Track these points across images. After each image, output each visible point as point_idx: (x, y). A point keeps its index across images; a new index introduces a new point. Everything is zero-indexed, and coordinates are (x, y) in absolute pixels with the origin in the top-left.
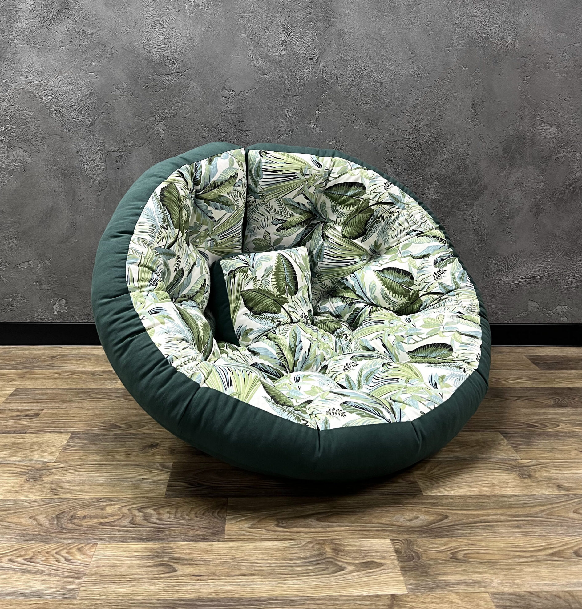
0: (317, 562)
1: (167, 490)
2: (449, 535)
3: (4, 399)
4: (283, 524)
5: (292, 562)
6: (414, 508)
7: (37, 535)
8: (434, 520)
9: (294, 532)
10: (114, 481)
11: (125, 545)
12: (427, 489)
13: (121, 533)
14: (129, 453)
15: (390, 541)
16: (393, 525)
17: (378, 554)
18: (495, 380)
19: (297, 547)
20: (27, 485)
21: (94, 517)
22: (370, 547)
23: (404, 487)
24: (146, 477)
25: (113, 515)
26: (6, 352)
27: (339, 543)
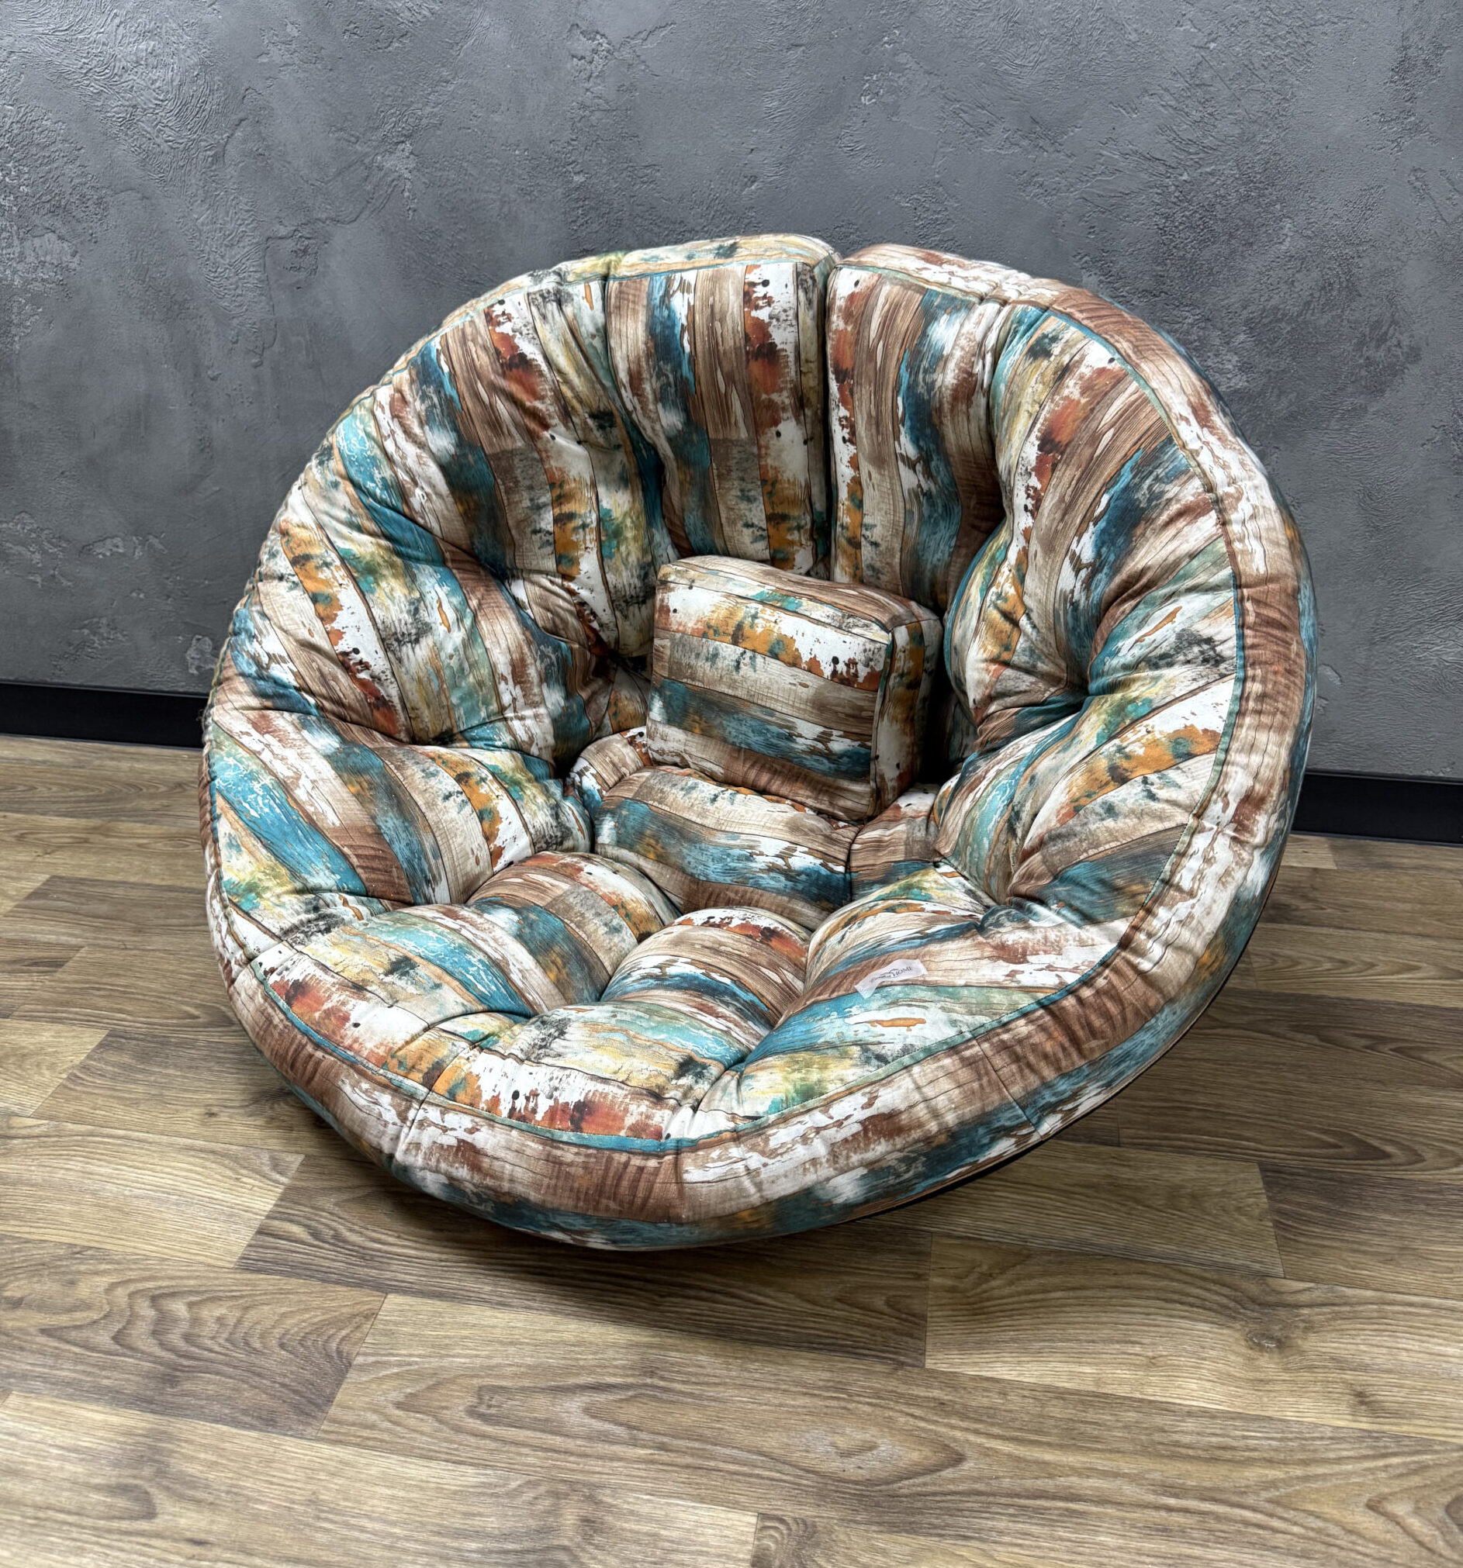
1: (250, 1246)
2: (935, 1527)
3: (9, 905)
4: (490, 1406)
5: (455, 1544)
6: (878, 1411)
8: (917, 1463)
9: (505, 1442)
10: (136, 1197)
11: (70, 1409)
12: (946, 1346)
13: (80, 1367)
14: (215, 1110)
15: (754, 1520)
16: (790, 1464)
18: (1328, 965)
19: (492, 1495)
21: (42, 1306)
22: (688, 1531)
23: (879, 1328)
24: (219, 1196)
25: (87, 1306)
26: (80, 761)
27: (609, 1500)
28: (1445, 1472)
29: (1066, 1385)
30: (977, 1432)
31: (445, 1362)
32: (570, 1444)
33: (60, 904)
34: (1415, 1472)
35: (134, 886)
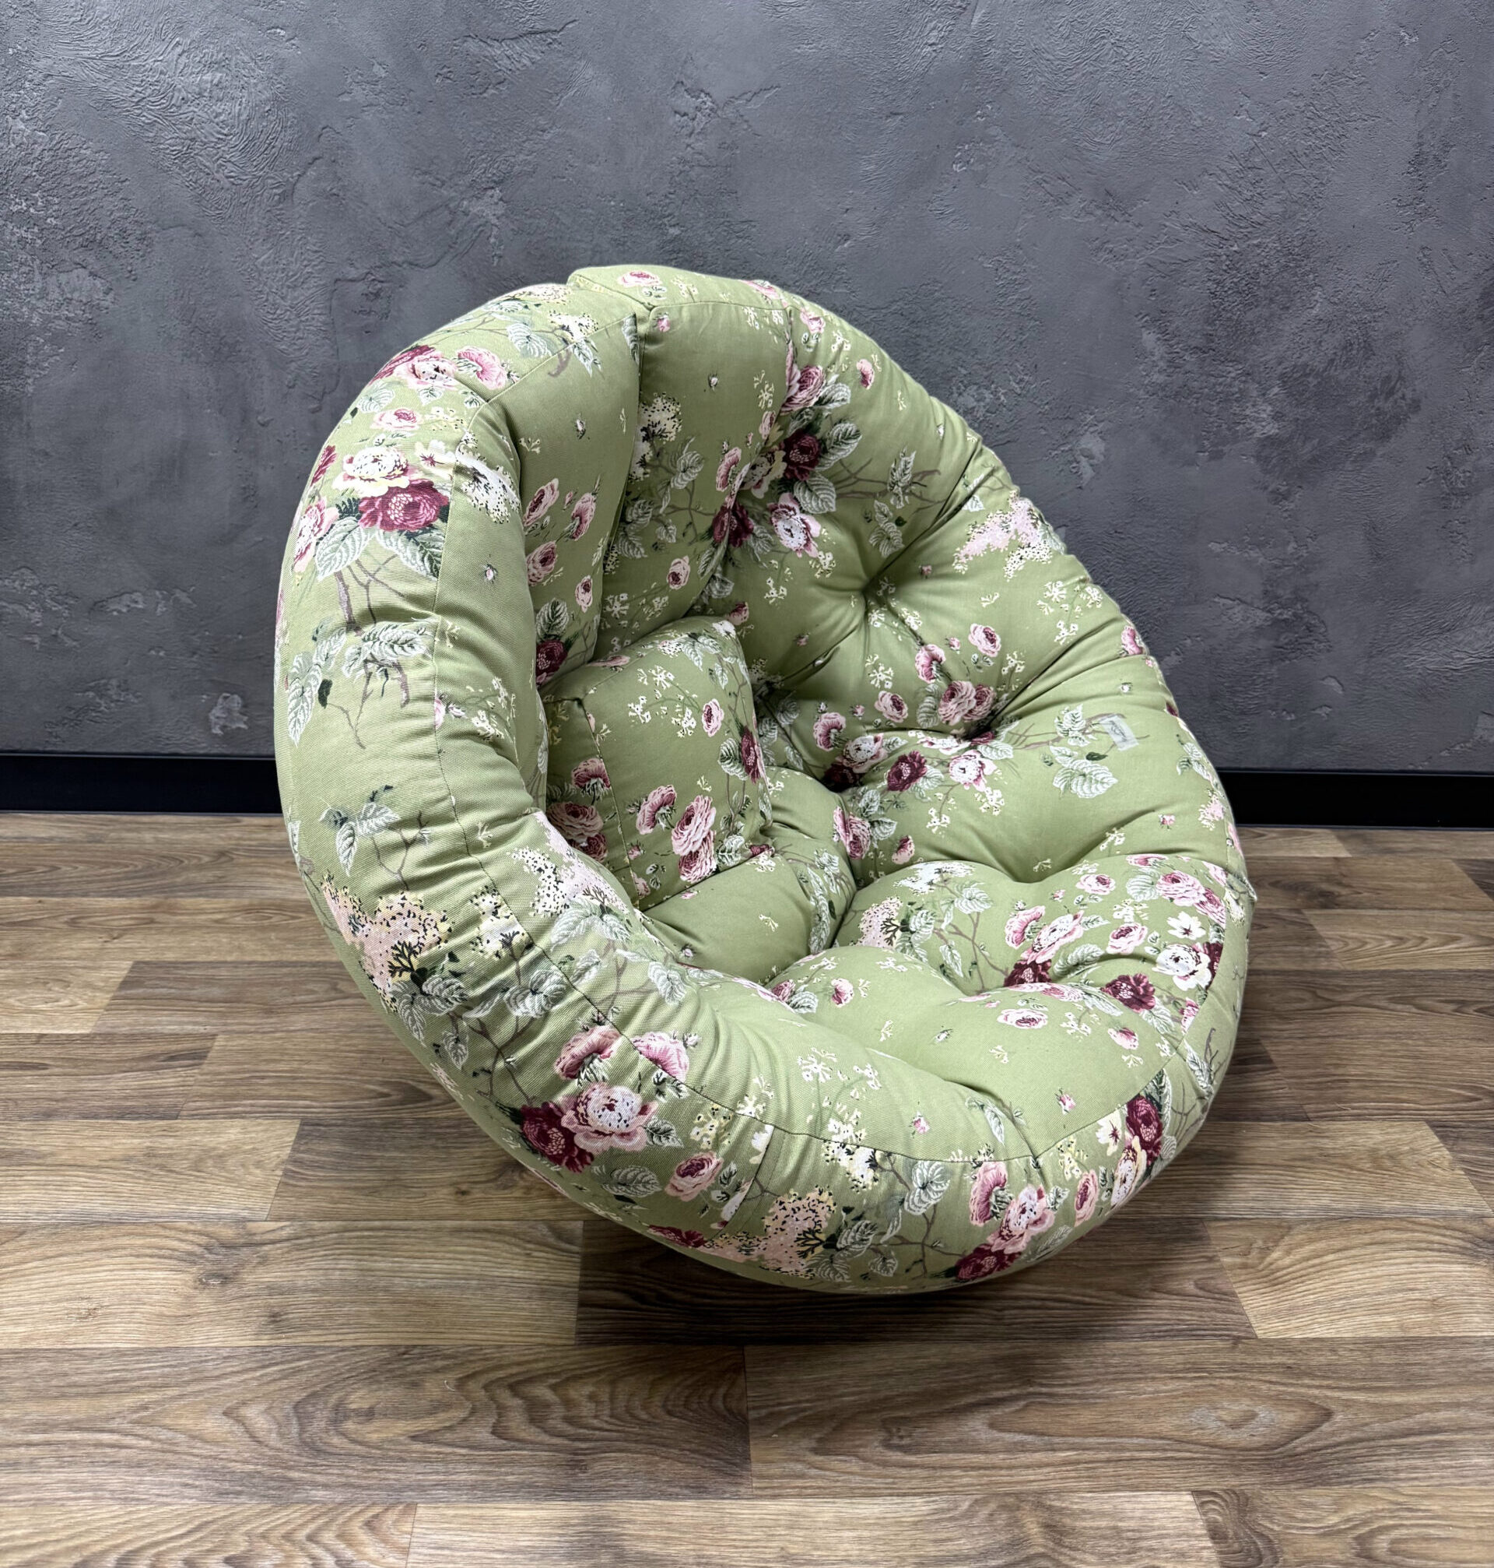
1: (579, 1319)
2: (1343, 1476)
3: (104, 998)
4: (901, 1437)
6: (1240, 1383)
7: (251, 1475)
8: (1296, 1424)
9: (934, 1468)
10: (432, 1287)
11: (490, 1510)
12: (1264, 1316)
13: (475, 1468)
14: (464, 1187)
15: (1190, 1498)
16: (1194, 1443)
17: (1166, 1542)
18: (1389, 943)
19: (952, 1519)
20: (204, 1301)
21: (397, 1413)
22: (1141, 1518)
23: (1202, 1310)
24: (517, 1274)
26: (92, 835)
27: (1057, 1504)
31: (836, 1402)
32: (993, 1459)
33: (164, 991)
35: (235, 964)
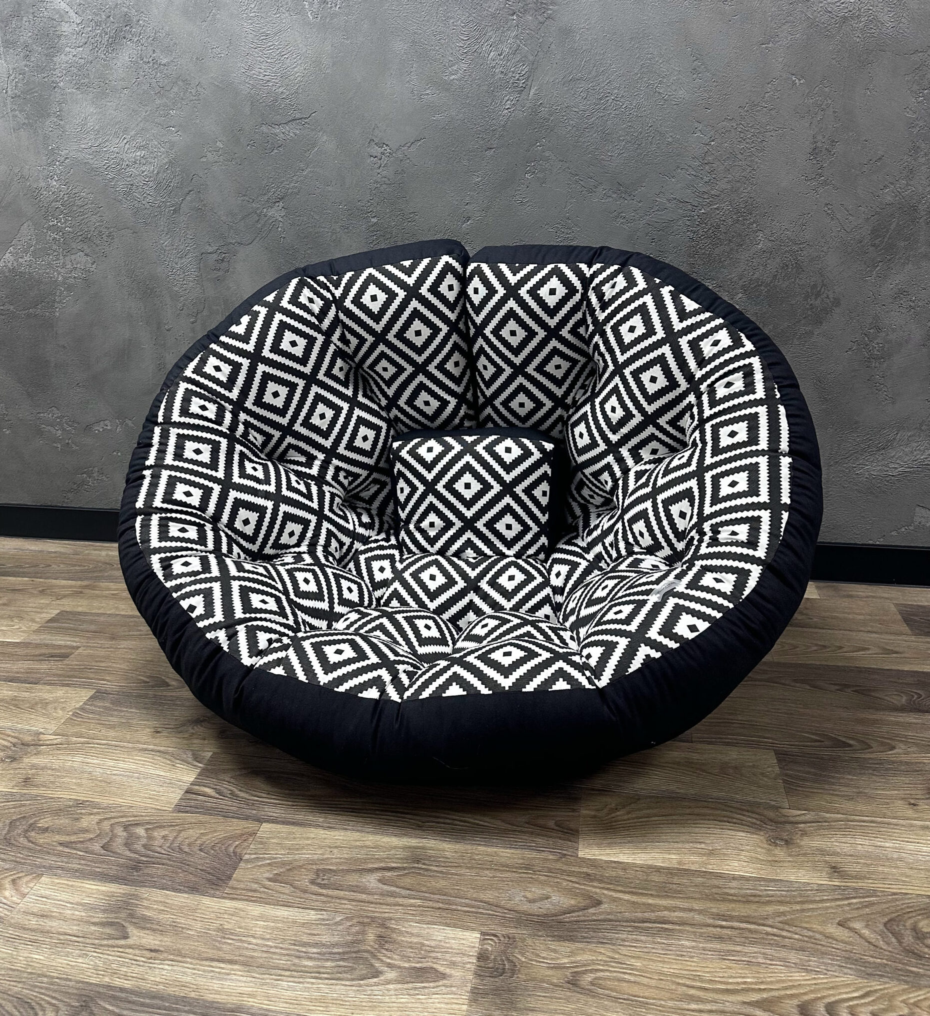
0: (342, 957)
1: (180, 799)
2: (585, 938)
3: (37, 627)
4: (323, 879)
5: (304, 950)
6: (550, 879)
8: (574, 906)
9: (333, 897)
10: (114, 775)
11: (78, 883)
12: (589, 845)
13: (83, 862)
14: (159, 730)
15: (479, 936)
16: (499, 907)
17: (448, 956)
18: (815, 648)
19: (326, 925)
21: (59, 831)
22: (440, 941)
23: (551, 837)
24: (162, 773)
25: (86, 831)
26: (76, 551)
27: (394, 926)
28: (884, 906)
29: (661, 865)
30: (608, 889)
31: (297, 857)
32: (370, 898)
33: (67, 625)
34: (866, 907)
35: (110, 615)
